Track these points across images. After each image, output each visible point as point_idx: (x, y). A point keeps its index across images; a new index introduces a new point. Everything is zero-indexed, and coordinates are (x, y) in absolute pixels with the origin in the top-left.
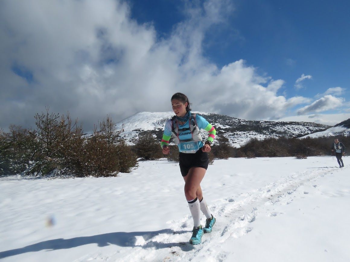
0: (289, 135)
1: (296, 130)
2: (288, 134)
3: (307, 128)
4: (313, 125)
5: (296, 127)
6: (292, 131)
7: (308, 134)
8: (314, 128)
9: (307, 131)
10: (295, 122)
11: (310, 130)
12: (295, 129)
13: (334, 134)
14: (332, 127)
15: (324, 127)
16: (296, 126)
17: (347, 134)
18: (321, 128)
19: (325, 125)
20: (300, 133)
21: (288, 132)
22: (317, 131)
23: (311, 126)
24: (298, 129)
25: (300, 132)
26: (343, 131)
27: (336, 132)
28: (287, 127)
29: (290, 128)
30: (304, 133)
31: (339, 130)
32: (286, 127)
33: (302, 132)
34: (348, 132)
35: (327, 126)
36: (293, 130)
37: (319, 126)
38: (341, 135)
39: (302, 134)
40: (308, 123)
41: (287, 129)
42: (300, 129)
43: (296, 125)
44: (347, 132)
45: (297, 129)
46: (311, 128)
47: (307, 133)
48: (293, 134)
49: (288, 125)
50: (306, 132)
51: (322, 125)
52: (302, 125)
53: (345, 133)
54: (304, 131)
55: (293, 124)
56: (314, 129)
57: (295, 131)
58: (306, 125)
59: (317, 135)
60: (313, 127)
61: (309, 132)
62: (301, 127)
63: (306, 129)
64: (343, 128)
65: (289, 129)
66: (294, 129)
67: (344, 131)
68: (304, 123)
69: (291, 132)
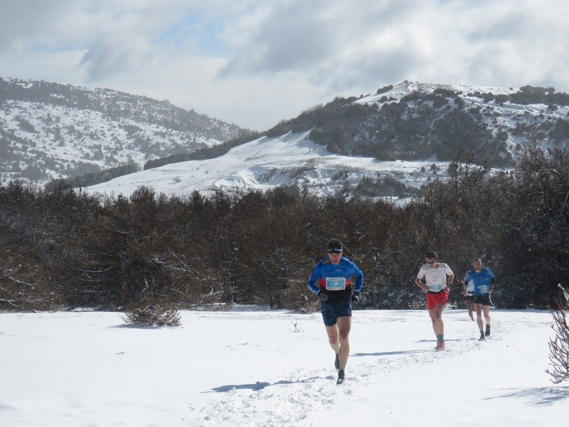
0: (23, 166)
1: (67, 138)
2: (18, 158)
3: (131, 130)
4: (160, 117)
5: (67, 117)
6: (45, 143)
7: (129, 168)
8: (163, 135)
9: (126, 152)
10: (65, 90)
11: (145, 146)
12: (63, 132)
13: (266, 176)
14: (254, 136)
15: (216, 133)
16: (72, 112)
17: (323, 181)
18: (201, 140)
19: (221, 123)
20: (87, 156)
21: (19, 145)
22: (179, 156)
23: (151, 120)
24: (79, 135)
25: (86, 150)
26: (303, 165)
27: (271, 167)
28: (15, 112)
29: (34, 122)
30: (109, 160)
31: (288, 158)
32: (9, 118)
33: (98, 156)
34: (329, 172)
35: (233, 127)
36: (52, 136)
37: (191, 128)
38: (295, 188)
39: (101, 163)
40: (133, 99)
41: (13, 125)
42: (92, 136)
43: (70, 105)
44: (323, 171)
45: (71, 130)
46: (149, 130)
47: (125, 160)
48: (51, 163)
49: (26, 105)
50: (122, 159)
51: (204, 118)
52: (100, 109)
53: (316, 176)
54: (113, 146)
55: (56, 102)
56: (166, 141)
57: (62, 144)
58: (126, 114)
59: (184, 177)
60: (162, 129)
61: (140, 159)
62: (96, 120)
63: (122, 134)
64: (306, 150)
65: (26, 126)
66: (57, 131)
67: (308, 169)
68: (116, 99)
69: (40, 146)
